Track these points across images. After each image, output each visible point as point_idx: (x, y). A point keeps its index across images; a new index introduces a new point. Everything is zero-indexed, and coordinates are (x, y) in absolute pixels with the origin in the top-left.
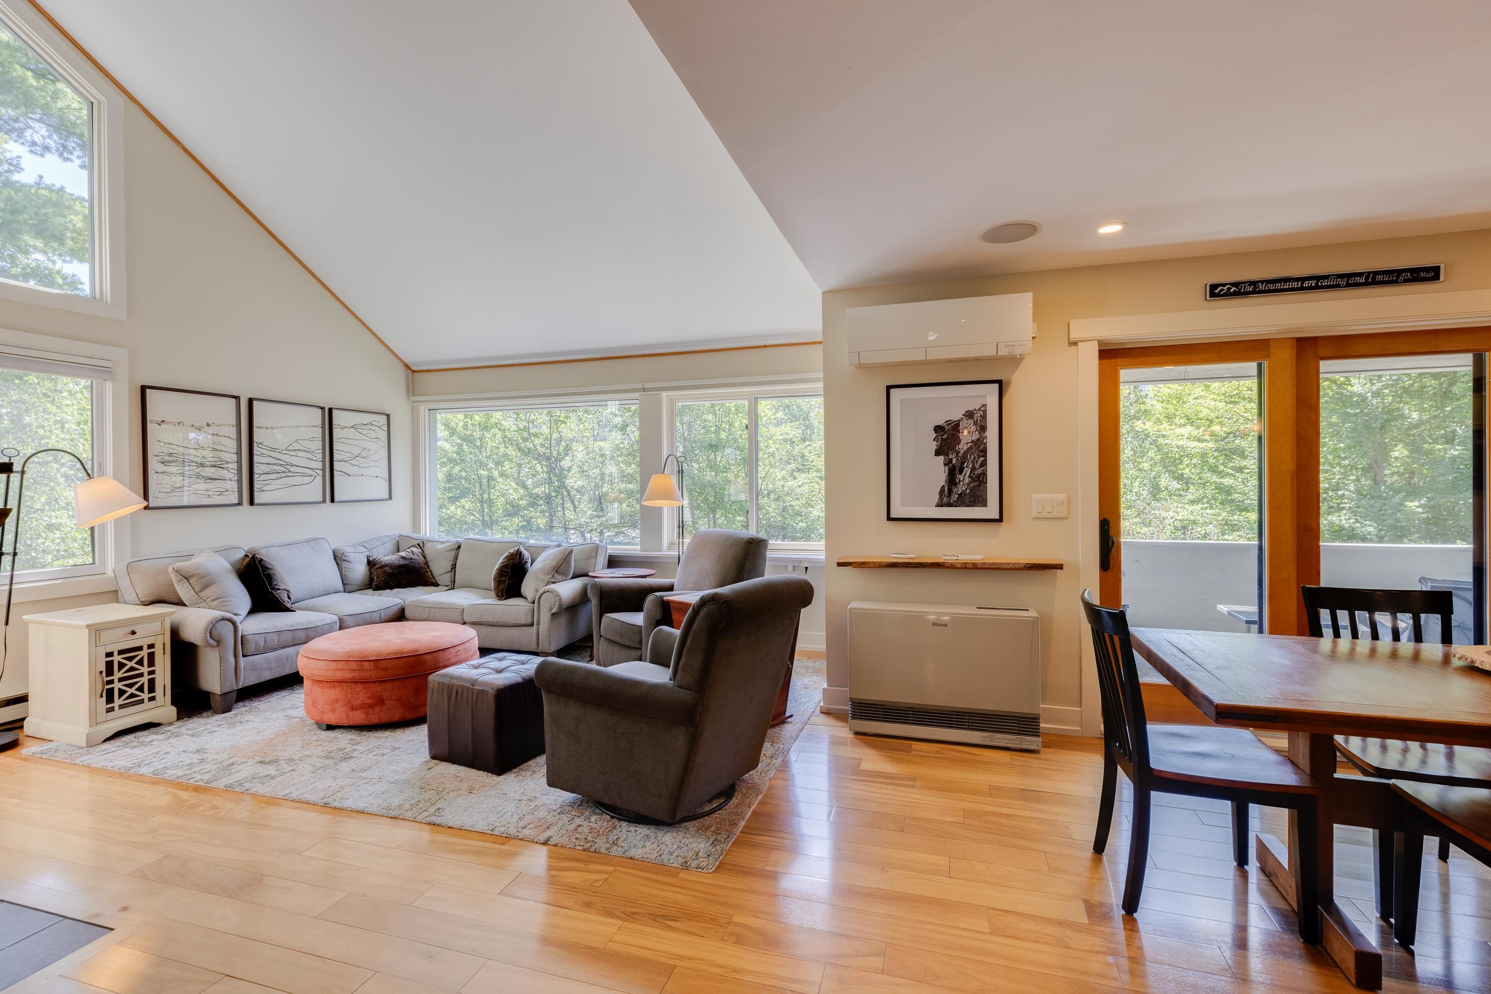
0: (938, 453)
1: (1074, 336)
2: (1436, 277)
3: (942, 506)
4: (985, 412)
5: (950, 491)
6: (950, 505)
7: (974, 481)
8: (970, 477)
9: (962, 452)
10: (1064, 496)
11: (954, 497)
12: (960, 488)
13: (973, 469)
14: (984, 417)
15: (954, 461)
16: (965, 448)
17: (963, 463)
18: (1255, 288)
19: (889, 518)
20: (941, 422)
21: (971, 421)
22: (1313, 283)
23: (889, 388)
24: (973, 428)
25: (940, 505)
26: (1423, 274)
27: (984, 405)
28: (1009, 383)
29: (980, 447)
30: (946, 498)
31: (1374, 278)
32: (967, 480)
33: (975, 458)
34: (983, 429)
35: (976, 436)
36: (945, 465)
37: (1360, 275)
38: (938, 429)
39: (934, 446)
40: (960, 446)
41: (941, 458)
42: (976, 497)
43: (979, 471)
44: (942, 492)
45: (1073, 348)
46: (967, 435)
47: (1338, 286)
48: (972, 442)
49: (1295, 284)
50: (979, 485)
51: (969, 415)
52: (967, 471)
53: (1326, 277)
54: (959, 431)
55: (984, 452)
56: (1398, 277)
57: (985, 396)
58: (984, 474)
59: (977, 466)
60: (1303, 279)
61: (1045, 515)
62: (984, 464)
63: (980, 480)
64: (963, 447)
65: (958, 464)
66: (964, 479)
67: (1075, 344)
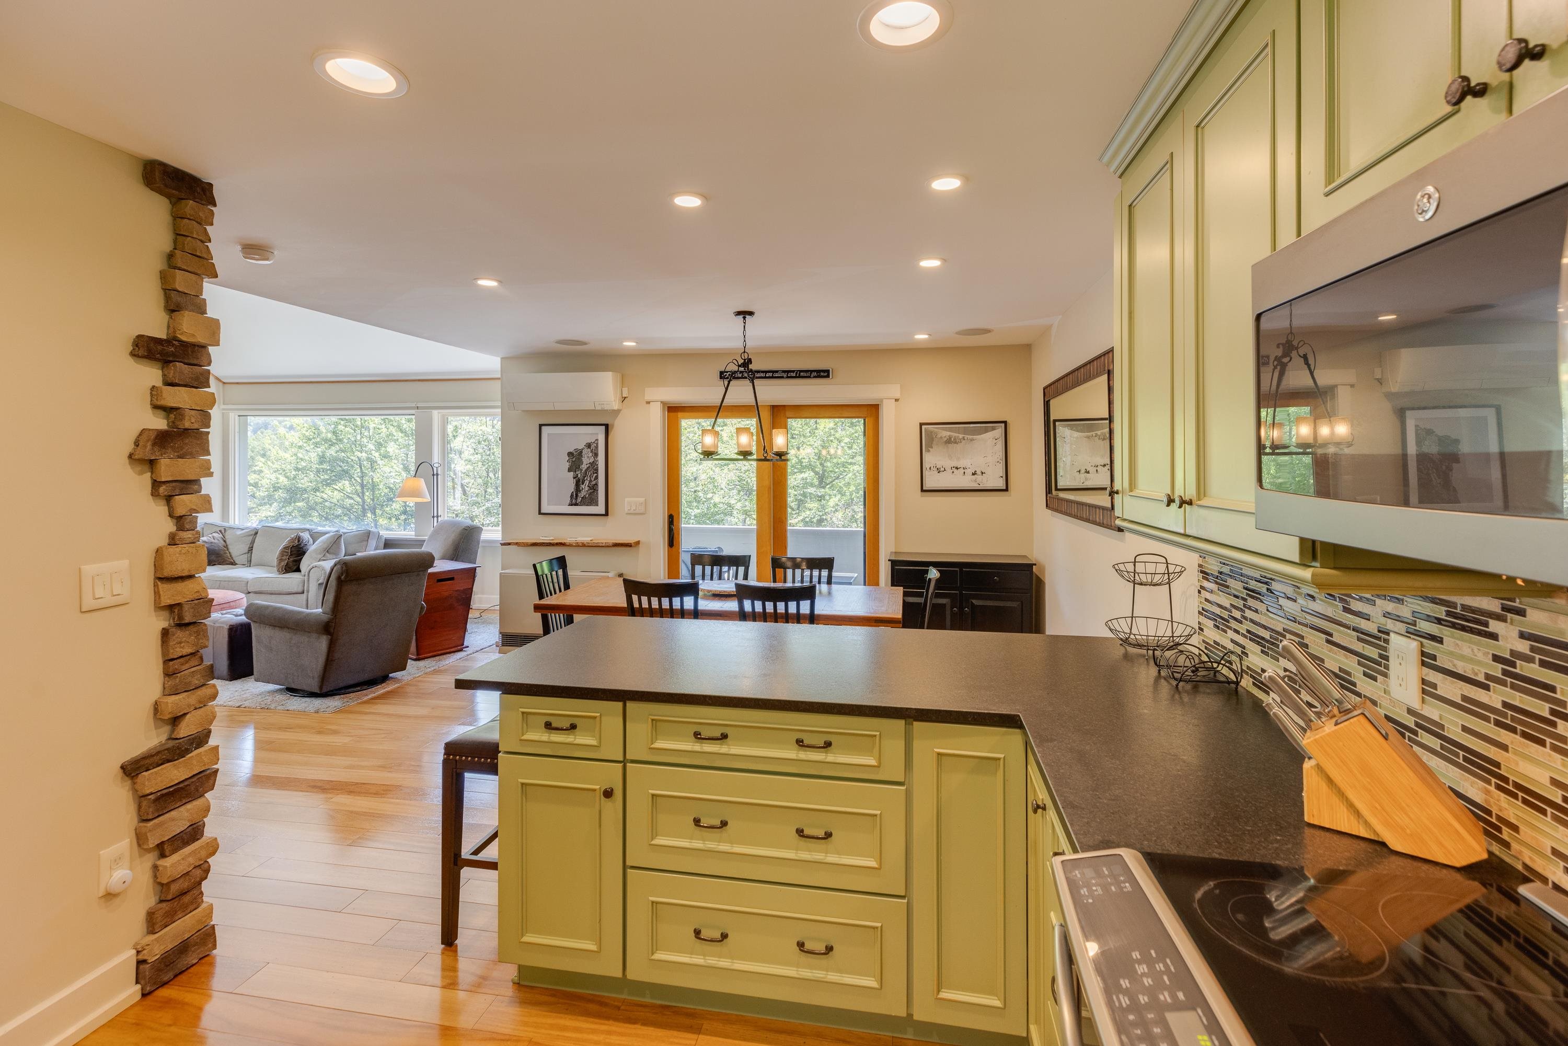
0: (569, 470)
1: (646, 399)
2: (828, 376)
3: (572, 505)
4: (597, 444)
5: (577, 495)
6: (576, 504)
7: (591, 489)
8: (588, 486)
9: (584, 470)
10: (642, 500)
11: (579, 500)
12: (582, 494)
13: (590, 481)
14: (597, 447)
15: (579, 476)
16: (586, 467)
17: (584, 477)
18: (742, 375)
19: (540, 513)
20: (571, 450)
21: (589, 450)
22: (771, 374)
23: (541, 426)
24: (591, 454)
25: (571, 505)
26: (822, 374)
27: (597, 440)
28: (613, 426)
29: (594, 467)
30: (574, 500)
31: (799, 374)
32: (587, 488)
33: (591, 474)
34: (596, 455)
35: (592, 460)
36: (574, 478)
37: (793, 371)
38: (570, 454)
39: (567, 465)
40: (583, 466)
41: (572, 474)
42: (591, 500)
43: (594, 483)
44: (572, 496)
45: (646, 406)
46: (586, 460)
47: (782, 377)
48: (590, 463)
49: (762, 375)
50: (594, 492)
51: (589, 446)
52: (587, 482)
53: (777, 372)
54: (582, 456)
55: (596, 471)
56: (811, 374)
57: (598, 434)
58: (596, 484)
59: (593, 479)
60: (766, 372)
61: (632, 511)
62: (597, 478)
63: (594, 488)
64: (584, 467)
65: (581, 478)
66: (585, 488)
67: (648, 403)
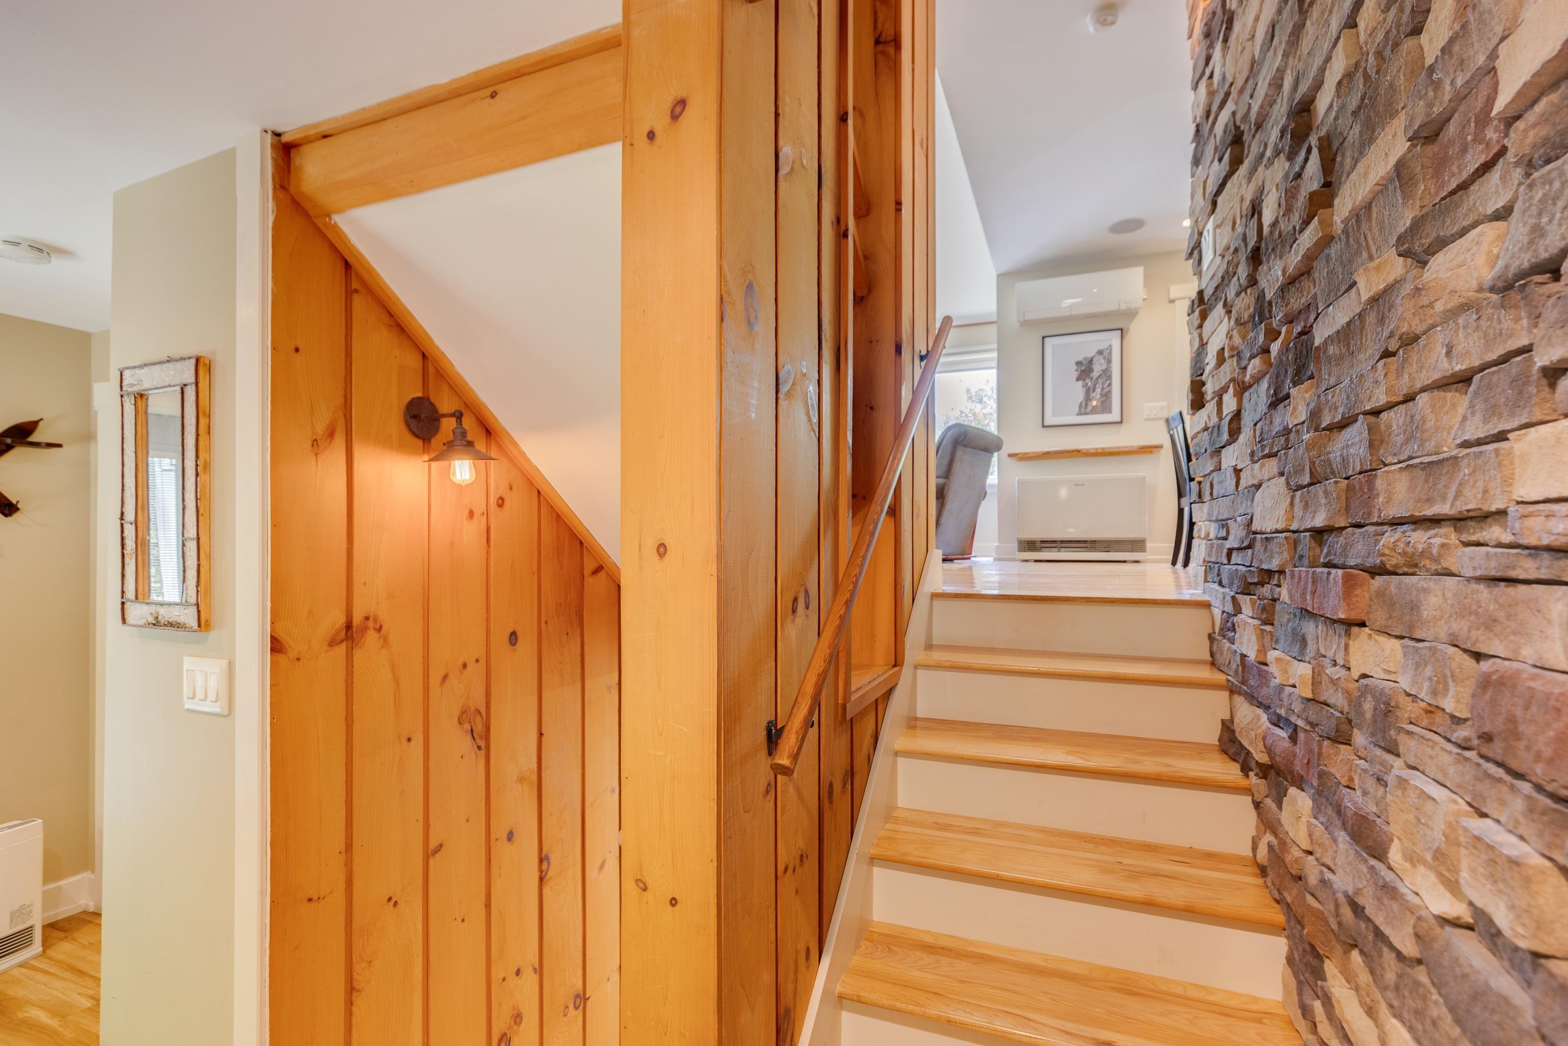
0: (1078, 379)
1: (1172, 296)
3: (1081, 415)
4: (1111, 350)
5: (1086, 405)
6: (1086, 414)
7: (1103, 397)
8: (1100, 394)
9: (1095, 378)
10: (1165, 403)
11: (1089, 409)
12: (1093, 403)
13: (1103, 389)
14: (1110, 353)
15: (1089, 384)
16: (1097, 375)
17: (1095, 385)
19: (1045, 426)
20: (1080, 359)
21: (1101, 357)
23: (1044, 335)
24: (1103, 362)
25: (1079, 414)
27: (1111, 346)
28: (1128, 330)
29: (1106, 374)
30: (1084, 409)
32: (1098, 396)
33: (1103, 381)
34: (1109, 361)
35: (1104, 367)
36: (1083, 387)
38: (1079, 363)
39: (1075, 375)
40: (1093, 374)
41: (1081, 383)
42: (1103, 408)
43: (1107, 390)
44: (1080, 406)
45: (1172, 305)
46: (1098, 369)
48: (1102, 371)
50: (1106, 400)
51: (1100, 353)
52: (1098, 390)
54: (1092, 364)
55: (1110, 377)
57: (1112, 339)
58: (1110, 392)
59: (1105, 386)
61: (1152, 417)
62: (1110, 385)
63: (1107, 396)
64: (1095, 374)
65: (1092, 386)
66: (1096, 396)
67: (1172, 301)
